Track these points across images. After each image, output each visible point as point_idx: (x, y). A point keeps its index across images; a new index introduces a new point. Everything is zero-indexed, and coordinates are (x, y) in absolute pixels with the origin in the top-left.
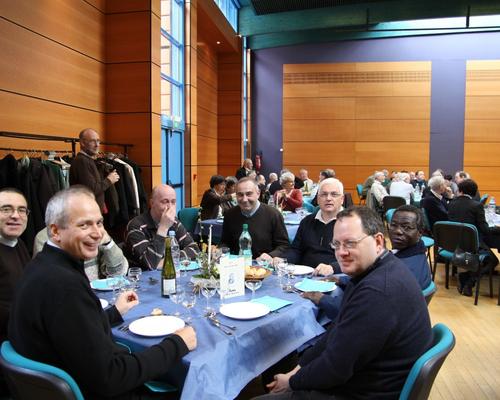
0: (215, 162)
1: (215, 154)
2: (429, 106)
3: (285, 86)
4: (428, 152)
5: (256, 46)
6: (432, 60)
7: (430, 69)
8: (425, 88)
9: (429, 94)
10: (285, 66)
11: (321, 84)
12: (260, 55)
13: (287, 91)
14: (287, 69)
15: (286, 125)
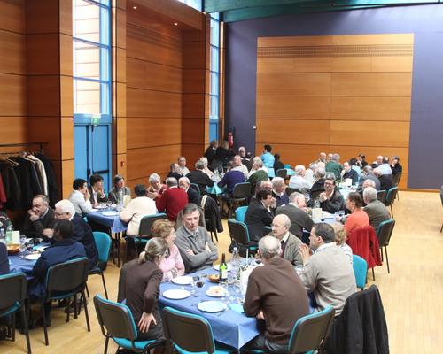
0: (179, 141)
1: (178, 133)
2: (410, 83)
3: (259, 61)
4: (408, 132)
5: (230, 19)
6: (415, 33)
7: (412, 42)
8: (406, 63)
9: (411, 70)
10: (259, 39)
11: (296, 59)
12: (235, 28)
13: (262, 66)
14: (261, 42)
15: (259, 102)
